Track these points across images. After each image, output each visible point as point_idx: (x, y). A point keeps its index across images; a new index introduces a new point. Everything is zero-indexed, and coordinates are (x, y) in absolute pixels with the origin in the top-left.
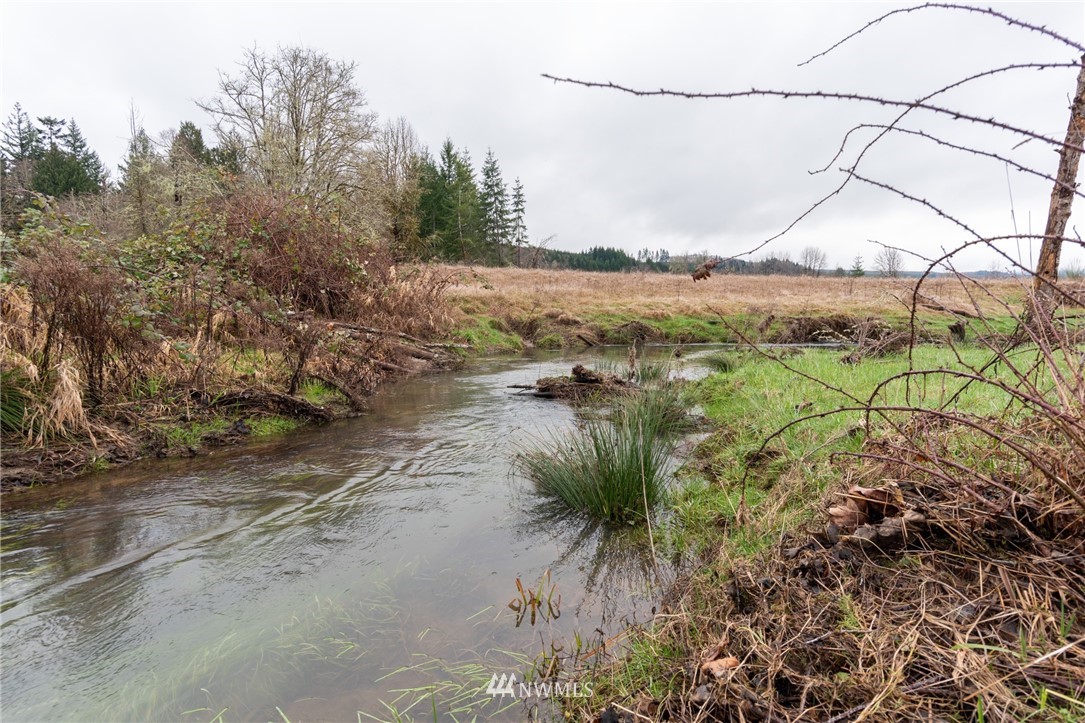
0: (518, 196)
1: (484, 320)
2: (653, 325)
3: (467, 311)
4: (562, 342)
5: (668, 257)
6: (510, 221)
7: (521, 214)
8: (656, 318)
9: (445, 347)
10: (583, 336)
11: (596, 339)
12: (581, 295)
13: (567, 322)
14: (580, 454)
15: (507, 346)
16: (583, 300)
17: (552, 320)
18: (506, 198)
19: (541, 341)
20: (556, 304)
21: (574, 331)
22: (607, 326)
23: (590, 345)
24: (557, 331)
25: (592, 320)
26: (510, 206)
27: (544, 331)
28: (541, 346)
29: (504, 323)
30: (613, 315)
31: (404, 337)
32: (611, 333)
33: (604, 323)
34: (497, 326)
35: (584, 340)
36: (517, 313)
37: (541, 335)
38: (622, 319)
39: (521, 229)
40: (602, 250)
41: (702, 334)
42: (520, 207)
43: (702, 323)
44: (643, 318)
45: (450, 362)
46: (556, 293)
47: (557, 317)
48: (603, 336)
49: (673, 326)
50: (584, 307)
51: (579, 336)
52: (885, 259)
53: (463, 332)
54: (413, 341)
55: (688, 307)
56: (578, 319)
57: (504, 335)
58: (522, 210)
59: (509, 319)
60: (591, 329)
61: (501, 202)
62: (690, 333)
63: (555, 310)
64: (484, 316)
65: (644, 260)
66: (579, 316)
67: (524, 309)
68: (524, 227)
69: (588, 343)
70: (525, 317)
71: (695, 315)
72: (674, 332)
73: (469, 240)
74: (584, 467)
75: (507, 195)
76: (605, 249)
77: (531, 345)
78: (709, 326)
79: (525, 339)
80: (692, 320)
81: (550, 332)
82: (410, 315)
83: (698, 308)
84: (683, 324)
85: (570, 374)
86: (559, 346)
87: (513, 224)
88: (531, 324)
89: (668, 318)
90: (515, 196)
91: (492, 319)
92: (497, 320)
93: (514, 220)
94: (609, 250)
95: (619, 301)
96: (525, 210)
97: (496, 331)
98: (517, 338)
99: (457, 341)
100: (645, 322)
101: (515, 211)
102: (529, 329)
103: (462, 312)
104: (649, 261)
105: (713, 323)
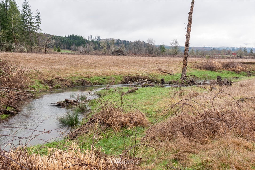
0: (38, 17)
1: (37, 81)
2: (87, 80)
3: (31, 78)
4: (61, 87)
5: (100, 39)
6: (35, 27)
7: (39, 24)
8: (88, 77)
9: (28, 91)
10: (67, 84)
11: (70, 85)
12: (66, 69)
13: (62, 80)
14: (67, 117)
15: (45, 89)
16: (66, 71)
17: (57, 80)
18: (33, 17)
19: (54, 86)
20: (58, 74)
21: (64, 83)
22: (74, 81)
23: (69, 87)
24: (59, 83)
25: (70, 79)
26: (34, 20)
27: (55, 83)
28: (54, 88)
29: (43, 82)
30: (76, 77)
31: (16, 89)
32: (75, 83)
33: (73, 80)
34: (41, 83)
35: (67, 86)
36: (46, 78)
37: (54, 85)
38: (78, 78)
39: (40, 30)
40: (73, 36)
41: (101, 82)
42: (39, 21)
43: (101, 79)
44: (85, 77)
45: (32, 96)
46: (58, 69)
47: (59, 78)
48: (73, 84)
49: (93, 80)
50: (67, 74)
51: (66, 85)
52: (174, 43)
53: (32, 86)
54: (19, 90)
55: (98, 74)
56: (65, 79)
57: (43, 85)
58: (40, 22)
59: (44, 80)
60: (69, 82)
61: (31, 19)
62: (98, 82)
63: (58, 76)
64: (36, 79)
65: (91, 40)
66: (65, 78)
67: (48, 76)
68: (41, 29)
69: (68, 86)
70: (50, 79)
71: (100, 76)
72: (93, 81)
73: (17, 34)
74: (68, 119)
75: (33, 16)
76: (75, 35)
77: (51, 88)
78: (103, 79)
79: (49, 86)
80: (98, 78)
81: (57, 84)
82: (16, 82)
83: (100, 74)
84: (96, 79)
85: (64, 100)
86: (60, 88)
87: (36, 28)
88: (51, 81)
89: (92, 77)
90: (37, 17)
91: (39, 80)
92: (40, 80)
93: (36, 26)
94: (76, 36)
95: (77, 72)
96: (41, 22)
97: (41, 85)
98: (47, 86)
99: (31, 89)
100: (84, 79)
101: (37, 23)
102: (50, 83)
103: (30, 79)
104: (93, 41)
105: (104, 79)
